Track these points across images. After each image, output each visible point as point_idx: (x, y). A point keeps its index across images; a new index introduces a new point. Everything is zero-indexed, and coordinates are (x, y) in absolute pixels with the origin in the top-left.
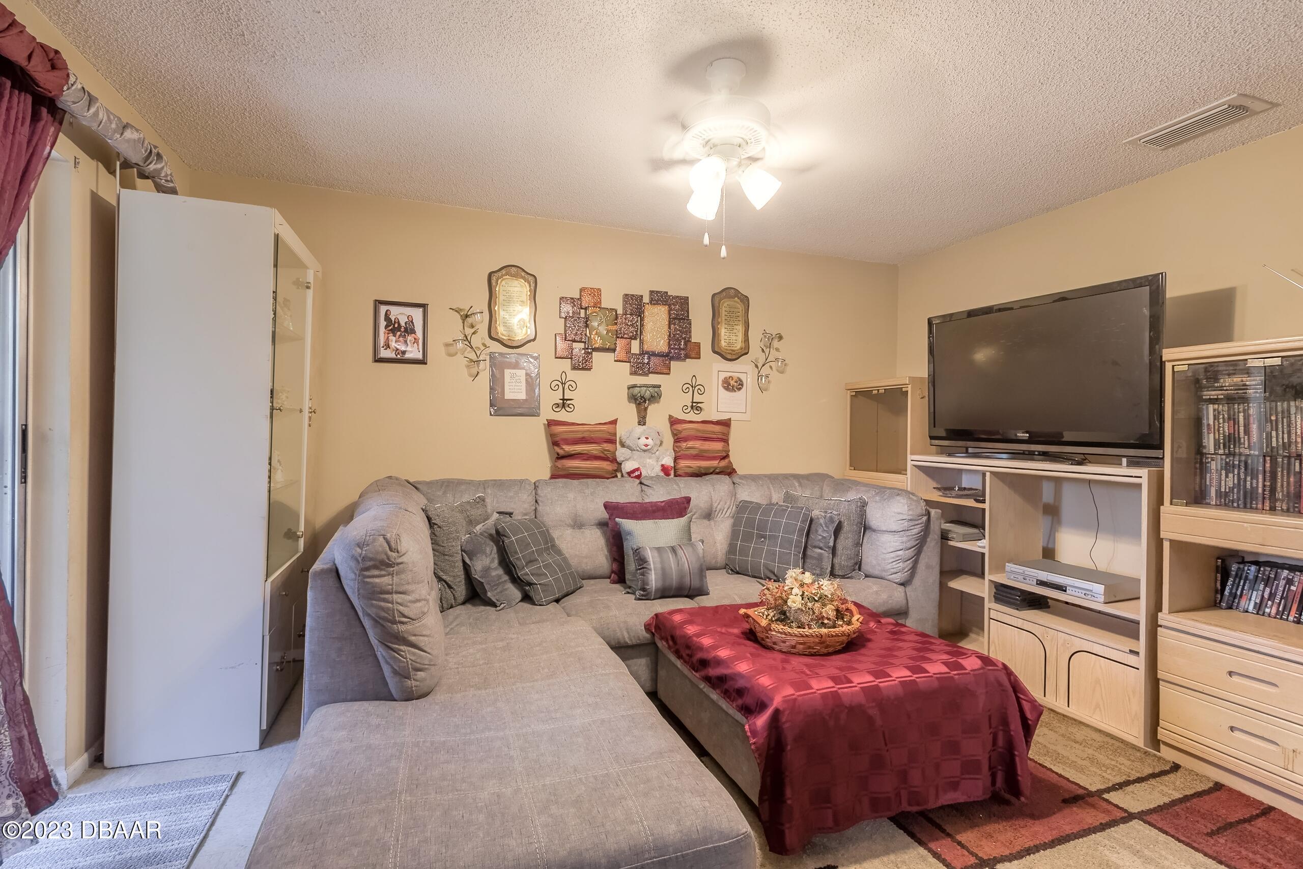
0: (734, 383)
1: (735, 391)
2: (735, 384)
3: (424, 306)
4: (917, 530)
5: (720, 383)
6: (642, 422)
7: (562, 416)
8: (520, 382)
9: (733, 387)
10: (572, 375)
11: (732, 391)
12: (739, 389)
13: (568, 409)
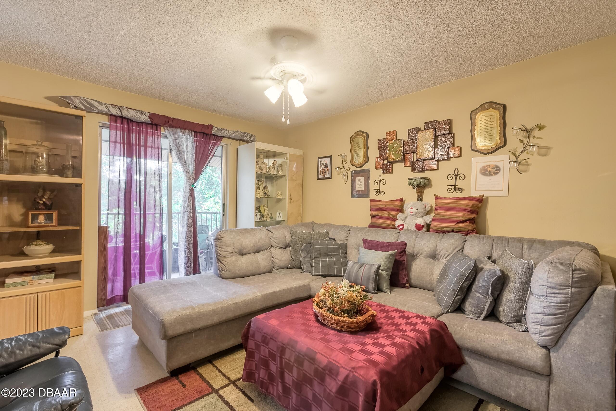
0: (491, 170)
1: (492, 175)
2: (493, 170)
3: (330, 157)
4: (559, 299)
5: (478, 170)
6: (420, 199)
7: (379, 197)
8: (362, 183)
9: (490, 172)
10: (384, 176)
11: (489, 176)
12: (496, 173)
13: (382, 194)
